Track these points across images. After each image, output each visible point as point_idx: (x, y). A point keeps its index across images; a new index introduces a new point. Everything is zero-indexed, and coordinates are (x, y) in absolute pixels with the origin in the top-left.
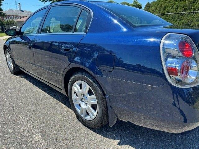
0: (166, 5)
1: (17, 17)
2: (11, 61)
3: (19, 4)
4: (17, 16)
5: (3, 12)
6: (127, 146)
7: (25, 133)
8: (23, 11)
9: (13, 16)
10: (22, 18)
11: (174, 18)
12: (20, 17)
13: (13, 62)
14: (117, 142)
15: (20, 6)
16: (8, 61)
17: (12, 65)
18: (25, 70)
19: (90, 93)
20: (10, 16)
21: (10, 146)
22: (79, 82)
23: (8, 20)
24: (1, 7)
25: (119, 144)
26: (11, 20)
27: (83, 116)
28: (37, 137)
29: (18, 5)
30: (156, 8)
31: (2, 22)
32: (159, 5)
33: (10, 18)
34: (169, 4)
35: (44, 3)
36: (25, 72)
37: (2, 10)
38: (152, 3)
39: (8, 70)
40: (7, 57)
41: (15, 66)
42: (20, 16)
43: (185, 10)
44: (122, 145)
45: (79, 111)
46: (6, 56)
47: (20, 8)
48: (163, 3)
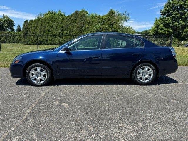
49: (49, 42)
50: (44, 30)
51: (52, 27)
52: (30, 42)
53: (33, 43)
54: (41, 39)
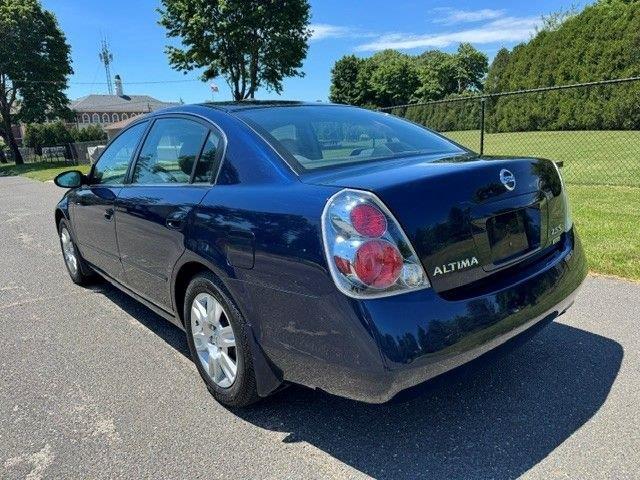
0: (559, 55)
1: (111, 116)
2: (72, 250)
3: (118, 77)
4: (110, 113)
5: (68, 106)
6: (304, 444)
7: (80, 418)
8: (127, 98)
9: (100, 114)
10: (125, 118)
11: (588, 93)
12: (121, 116)
13: (77, 253)
14: (281, 435)
15: (119, 84)
16: (66, 251)
17: (75, 261)
18: (108, 275)
19: (223, 321)
20: (91, 114)
21: (44, 441)
22: (202, 296)
23: (86, 126)
24: (64, 92)
25: (286, 441)
26: (94, 125)
27: (214, 379)
28: (105, 426)
29: (113, 80)
30: (529, 65)
31: (68, 133)
32: (538, 55)
33: (92, 122)
34: (570, 51)
35: (185, 73)
36: (107, 278)
37: (66, 101)
38: (515, 48)
39: (67, 273)
40: (64, 239)
41: (83, 263)
42: (120, 113)
43: (621, 67)
44: (293, 441)
45: (206, 366)
46: (61, 236)
47: (120, 90)
48: (548, 48)
49: (562, 120)
50: (551, 75)
51: (580, 60)
52: (504, 123)
53: (509, 125)
54: (536, 110)
